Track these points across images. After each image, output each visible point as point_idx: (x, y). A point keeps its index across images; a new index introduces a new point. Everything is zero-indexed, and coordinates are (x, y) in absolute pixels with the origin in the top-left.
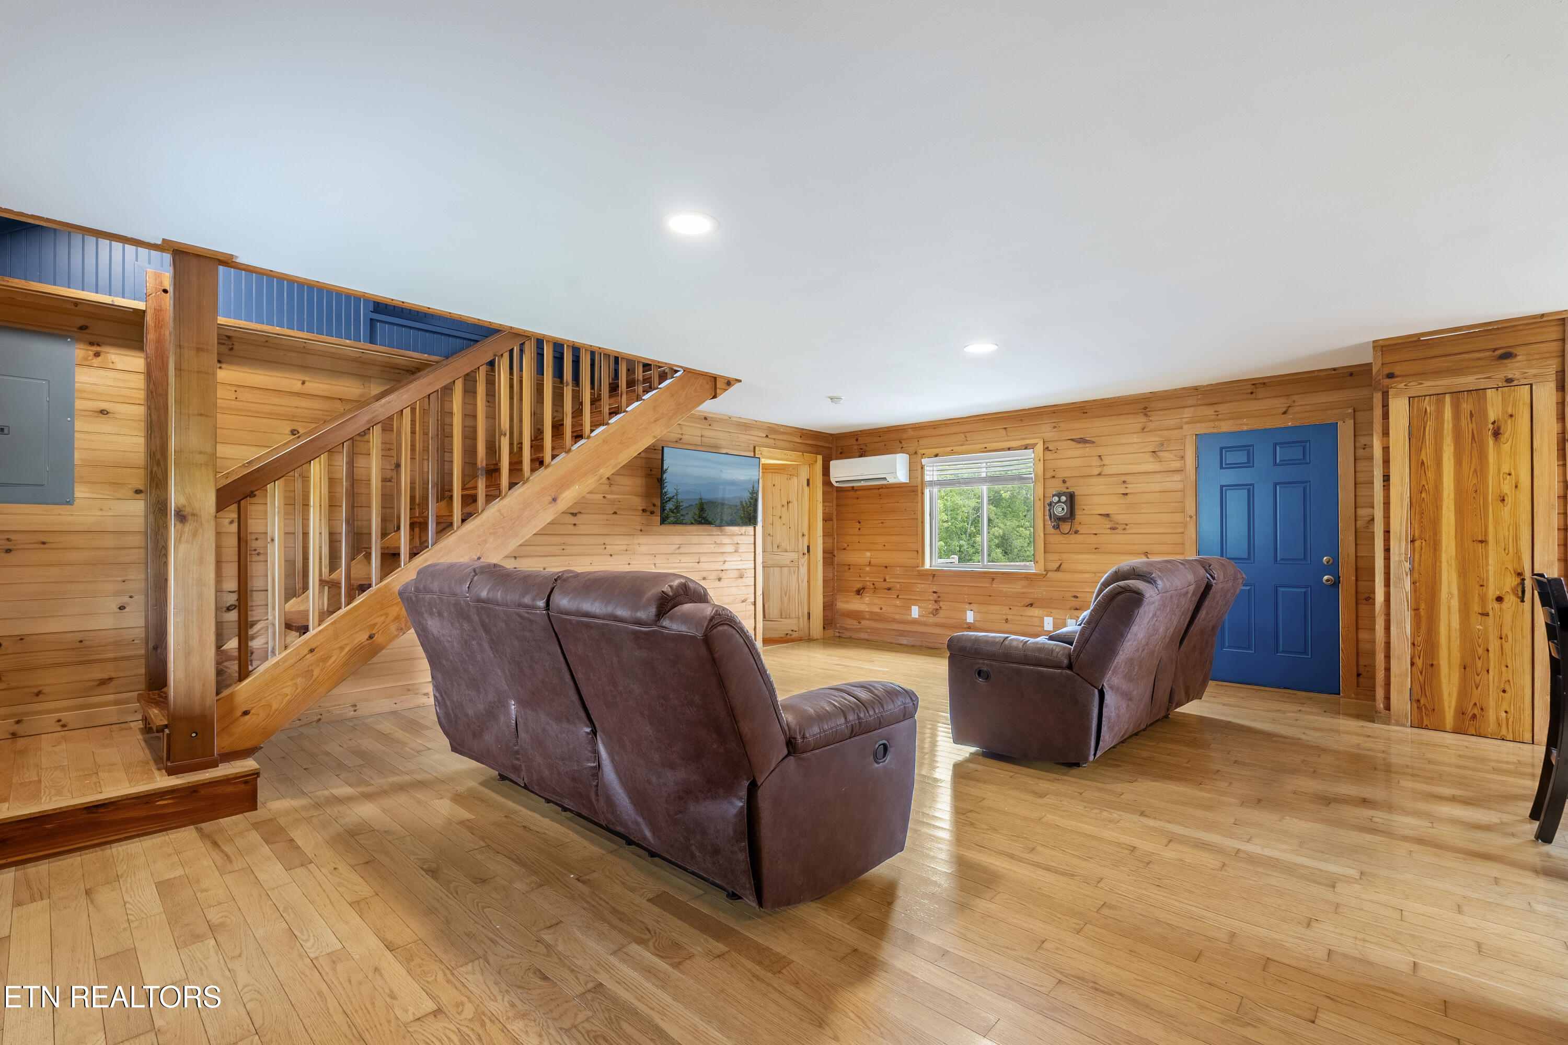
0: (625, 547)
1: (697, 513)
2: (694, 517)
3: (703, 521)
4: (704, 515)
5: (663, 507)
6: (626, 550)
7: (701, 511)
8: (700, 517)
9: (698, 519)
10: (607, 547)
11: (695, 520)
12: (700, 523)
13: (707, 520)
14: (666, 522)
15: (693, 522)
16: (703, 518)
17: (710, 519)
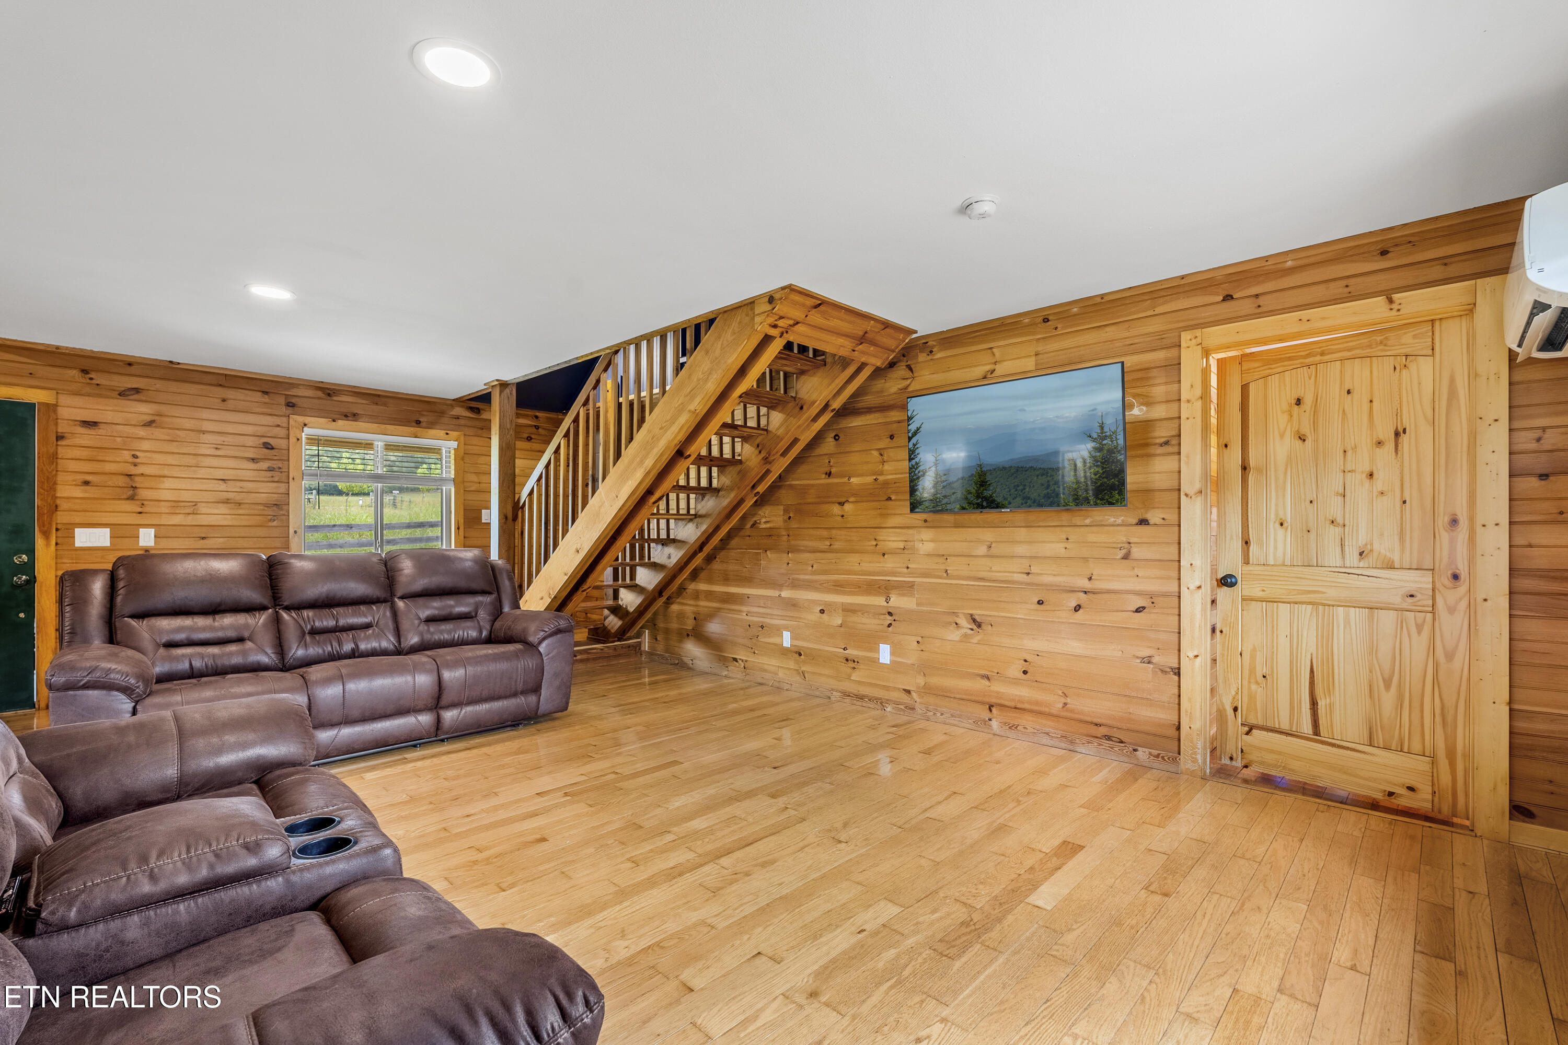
0: (901, 545)
1: (974, 491)
2: (967, 498)
3: (985, 504)
4: (987, 493)
5: (914, 486)
6: (904, 549)
7: (981, 485)
8: (978, 497)
9: (976, 501)
10: (879, 543)
11: (970, 503)
12: (980, 506)
13: (994, 501)
14: (917, 510)
15: (966, 506)
16: (986, 499)
17: (999, 500)
